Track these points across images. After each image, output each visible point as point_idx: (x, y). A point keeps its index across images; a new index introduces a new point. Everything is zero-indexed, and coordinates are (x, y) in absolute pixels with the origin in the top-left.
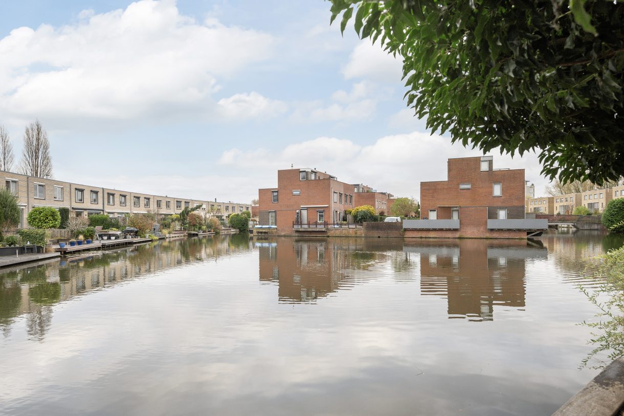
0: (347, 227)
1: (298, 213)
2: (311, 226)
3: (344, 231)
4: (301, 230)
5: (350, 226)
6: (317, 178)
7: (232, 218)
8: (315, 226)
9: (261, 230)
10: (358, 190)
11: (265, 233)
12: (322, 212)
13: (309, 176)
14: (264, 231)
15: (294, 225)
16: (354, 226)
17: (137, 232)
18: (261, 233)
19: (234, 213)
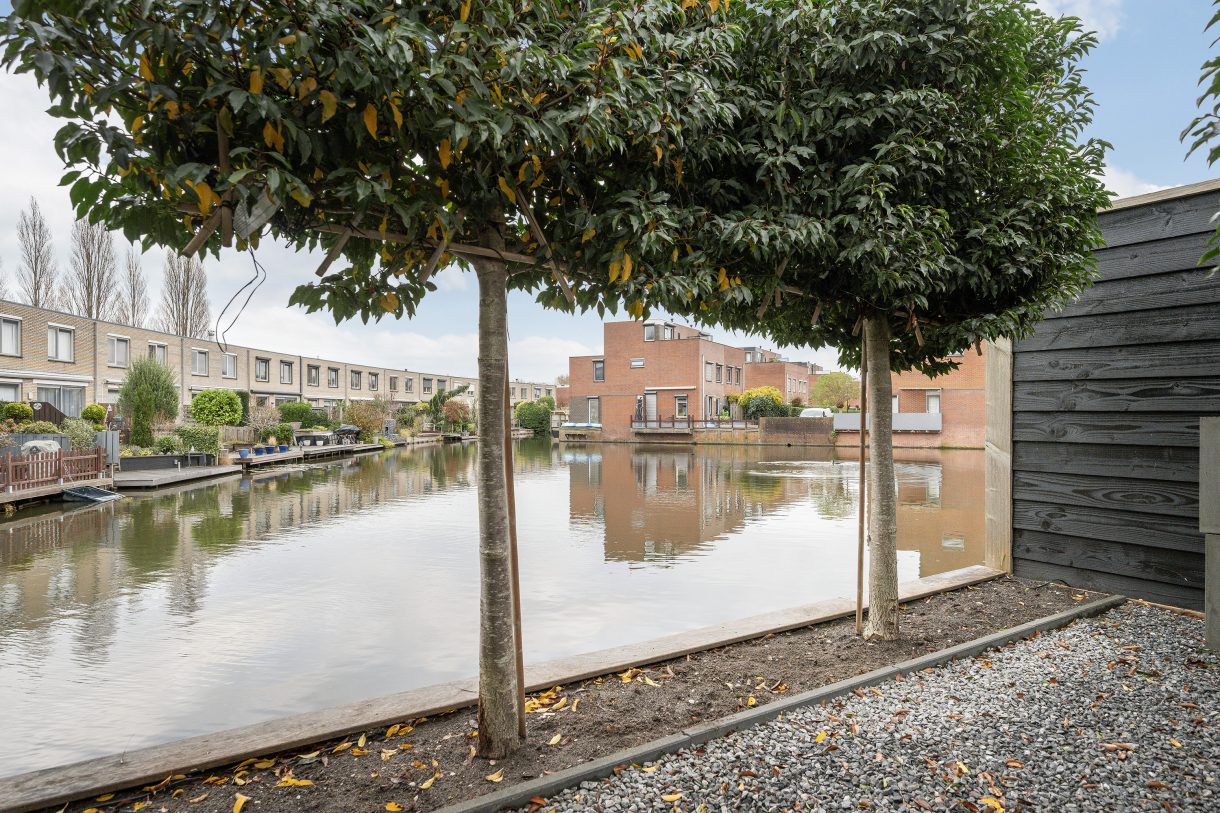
0: (730, 426)
1: (640, 401)
2: (663, 425)
3: (723, 434)
4: (645, 431)
5: (736, 425)
6: (676, 337)
7: (521, 409)
8: (670, 425)
9: (573, 432)
10: (754, 357)
11: (581, 436)
12: (684, 399)
13: (661, 334)
14: (578, 432)
15: (632, 421)
16: (742, 426)
17: (358, 433)
18: (574, 436)
19: (525, 401)
